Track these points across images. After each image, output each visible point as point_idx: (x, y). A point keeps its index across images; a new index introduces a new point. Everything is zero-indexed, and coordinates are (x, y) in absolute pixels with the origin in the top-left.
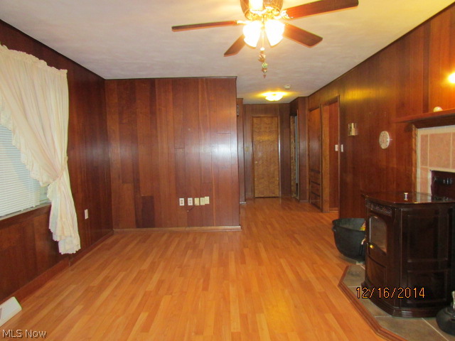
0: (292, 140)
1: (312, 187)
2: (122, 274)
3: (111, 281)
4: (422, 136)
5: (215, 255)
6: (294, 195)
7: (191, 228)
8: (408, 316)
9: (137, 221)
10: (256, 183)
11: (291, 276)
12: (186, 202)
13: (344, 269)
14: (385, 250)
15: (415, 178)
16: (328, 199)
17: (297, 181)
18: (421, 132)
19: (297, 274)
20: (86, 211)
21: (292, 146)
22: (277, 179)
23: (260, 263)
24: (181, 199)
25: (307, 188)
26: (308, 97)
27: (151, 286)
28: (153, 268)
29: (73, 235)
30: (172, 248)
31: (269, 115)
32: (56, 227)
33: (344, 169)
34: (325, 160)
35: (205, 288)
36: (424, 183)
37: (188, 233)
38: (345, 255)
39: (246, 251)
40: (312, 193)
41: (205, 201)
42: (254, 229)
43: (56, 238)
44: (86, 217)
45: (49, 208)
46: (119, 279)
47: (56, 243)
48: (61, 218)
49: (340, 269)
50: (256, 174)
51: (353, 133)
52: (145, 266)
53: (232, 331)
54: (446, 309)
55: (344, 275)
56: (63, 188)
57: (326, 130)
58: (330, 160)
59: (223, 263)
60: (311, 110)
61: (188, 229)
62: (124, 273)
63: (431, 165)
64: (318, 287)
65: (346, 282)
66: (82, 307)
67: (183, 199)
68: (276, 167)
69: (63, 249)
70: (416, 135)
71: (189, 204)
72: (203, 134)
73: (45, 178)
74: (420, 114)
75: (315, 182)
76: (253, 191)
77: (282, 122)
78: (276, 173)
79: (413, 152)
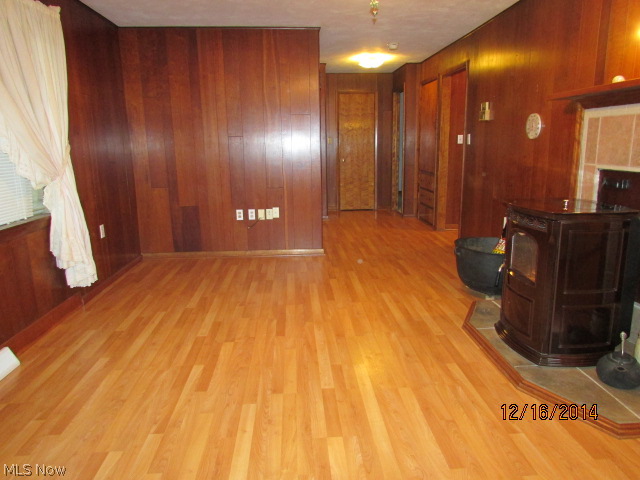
0: (395, 128)
1: (421, 195)
2: (160, 316)
3: (146, 324)
4: (591, 120)
5: (291, 289)
6: (395, 207)
7: (253, 252)
8: (557, 365)
9: (175, 242)
10: (342, 189)
11: (398, 315)
12: (246, 215)
13: (469, 306)
14: (533, 279)
15: (576, 181)
16: (444, 212)
17: (401, 189)
18: (589, 115)
19: (406, 313)
20: (102, 227)
21: (395, 138)
22: (372, 184)
23: (354, 298)
24: (238, 211)
25: (415, 197)
26: (421, 63)
27: (204, 330)
28: (204, 305)
29: (86, 260)
30: (228, 279)
31: (362, 91)
32: (60, 250)
33: (470, 170)
34: (443, 156)
35: (281, 332)
36: (588, 188)
37: (249, 259)
38: (471, 287)
39: (333, 283)
40: (422, 203)
41: (274, 213)
42: (343, 254)
43: (61, 265)
44: (102, 236)
45: (48, 221)
46: (157, 322)
47: (63, 272)
48: (67, 236)
49: (464, 307)
50: (342, 176)
51: (487, 117)
52: (193, 303)
53: (322, 387)
54: (611, 355)
55: (470, 313)
56: (67, 192)
57: (446, 113)
58: (450, 158)
59: (303, 298)
60: (424, 84)
61: (248, 253)
62: (164, 313)
63: (599, 162)
64: (435, 329)
65: (473, 322)
66: (107, 359)
67: (241, 211)
68: (372, 167)
69: (73, 280)
70: (582, 118)
71: (250, 218)
72: (269, 114)
73: (39, 177)
74: (590, 87)
75: (426, 189)
76: (338, 202)
77: (380, 101)
78: (371, 175)
79: (576, 144)
